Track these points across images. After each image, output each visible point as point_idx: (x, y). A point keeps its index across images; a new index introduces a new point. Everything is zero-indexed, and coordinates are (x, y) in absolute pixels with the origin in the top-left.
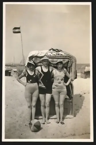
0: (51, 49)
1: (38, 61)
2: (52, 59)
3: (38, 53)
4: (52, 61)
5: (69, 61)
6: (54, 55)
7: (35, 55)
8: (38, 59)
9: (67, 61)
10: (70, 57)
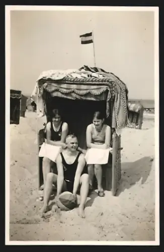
0: (83, 68)
1: (53, 89)
2: (79, 86)
3: (53, 74)
4: (77, 89)
5: (109, 89)
6: (83, 78)
7: (47, 78)
8: (53, 84)
9: (105, 89)
10: (111, 82)
